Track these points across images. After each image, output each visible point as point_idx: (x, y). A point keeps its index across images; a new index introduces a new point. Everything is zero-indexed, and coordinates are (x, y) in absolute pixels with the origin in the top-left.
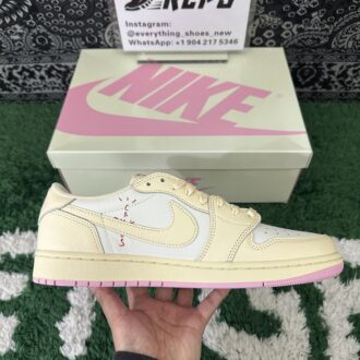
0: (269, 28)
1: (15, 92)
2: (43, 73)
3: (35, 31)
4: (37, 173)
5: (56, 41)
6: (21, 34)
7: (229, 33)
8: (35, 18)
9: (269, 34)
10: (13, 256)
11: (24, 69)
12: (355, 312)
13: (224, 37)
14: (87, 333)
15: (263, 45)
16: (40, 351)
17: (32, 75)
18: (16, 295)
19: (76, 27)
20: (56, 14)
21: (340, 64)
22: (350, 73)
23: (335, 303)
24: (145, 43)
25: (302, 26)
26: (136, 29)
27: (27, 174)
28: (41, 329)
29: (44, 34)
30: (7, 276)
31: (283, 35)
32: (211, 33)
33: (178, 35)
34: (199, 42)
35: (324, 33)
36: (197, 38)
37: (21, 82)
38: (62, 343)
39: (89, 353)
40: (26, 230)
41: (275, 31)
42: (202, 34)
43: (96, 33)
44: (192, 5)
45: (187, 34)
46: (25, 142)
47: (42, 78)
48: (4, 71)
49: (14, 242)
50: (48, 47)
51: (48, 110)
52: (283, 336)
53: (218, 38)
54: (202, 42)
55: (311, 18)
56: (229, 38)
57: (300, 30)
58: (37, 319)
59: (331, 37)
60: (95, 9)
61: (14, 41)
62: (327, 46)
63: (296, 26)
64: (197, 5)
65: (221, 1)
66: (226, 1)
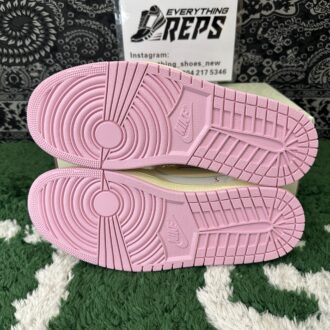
0: (251, 65)
6: (39, 72)
8: (54, 57)
9: (253, 71)
13: (214, 67)
15: (248, 81)
20: (72, 54)
21: (319, 100)
25: (280, 63)
31: (264, 71)
32: (203, 64)
33: (175, 65)
35: (300, 69)
36: (190, 69)
41: (257, 68)
42: (195, 64)
45: (182, 64)
48: (18, 107)
53: (209, 68)
54: (195, 73)
55: (287, 55)
56: (219, 68)
57: (279, 67)
59: (307, 73)
61: (32, 78)
62: (304, 81)
63: (275, 63)
64: (191, 36)
65: (211, 32)
66: (215, 32)
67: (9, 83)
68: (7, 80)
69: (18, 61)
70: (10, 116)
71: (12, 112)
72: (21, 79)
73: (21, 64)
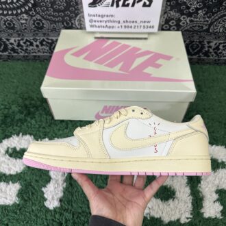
0: (173, 19)
1: (21, 54)
2: (38, 43)
3: (34, 18)
4: (33, 102)
5: (46, 24)
6: (26, 20)
7: (149, 22)
8: (35, 11)
9: (173, 23)
10: (18, 149)
11: (27, 40)
12: (220, 188)
13: (146, 24)
14: (60, 194)
15: (169, 30)
16: (33, 204)
17: (31, 44)
18: (19, 172)
19: (59, 16)
20: (47, 8)
21: (215, 42)
22: (221, 47)
23: (208, 183)
24: (99, 27)
25: (192, 18)
26: (94, 18)
27: (27, 102)
28: (34, 191)
29: (40, 20)
30: (14, 160)
31: (181, 24)
32: (139, 22)
33: (119, 22)
35: (206, 23)
36: (130, 25)
37: (24, 48)
38: (46, 200)
39: (61, 206)
40: (26, 134)
41: (176, 21)
42: (133, 22)
43: (70, 20)
45: (124, 22)
46: (26, 84)
47: (37, 46)
48: (15, 41)
49: (18, 142)
50: (42, 28)
51: (40, 66)
52: (176, 201)
53: (143, 24)
54: (133, 27)
55: (198, 14)
56: (149, 25)
57: (191, 21)
58: (31, 185)
59: (210, 25)
60: (71, 6)
61: (22, 24)
62: (208, 30)
63: (189, 18)
64: (130, 5)
65: (145, 3)
66: (148, 3)
67: (7, 27)
68: (5, 25)
69: (10, 13)
70: (10, 46)
71: (12, 44)
72: (14, 24)
73: (12, 14)
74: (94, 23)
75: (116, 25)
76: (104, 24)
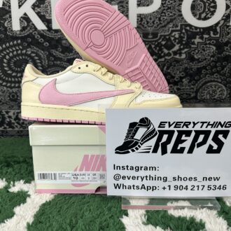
7: (218, 179)
13: (212, 183)
24: (130, 188)
26: (123, 173)
32: (200, 179)
33: (165, 180)
34: (186, 188)
36: (184, 184)
42: (190, 179)
44: (182, 150)
45: (174, 179)
53: (207, 183)
54: (190, 188)
56: (217, 183)
64: (186, 150)
65: (211, 147)
66: (215, 147)
74: (121, 181)
75: (160, 184)
76: (138, 183)
